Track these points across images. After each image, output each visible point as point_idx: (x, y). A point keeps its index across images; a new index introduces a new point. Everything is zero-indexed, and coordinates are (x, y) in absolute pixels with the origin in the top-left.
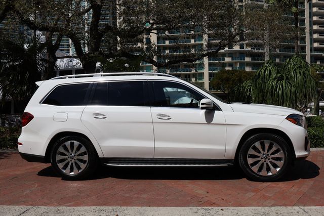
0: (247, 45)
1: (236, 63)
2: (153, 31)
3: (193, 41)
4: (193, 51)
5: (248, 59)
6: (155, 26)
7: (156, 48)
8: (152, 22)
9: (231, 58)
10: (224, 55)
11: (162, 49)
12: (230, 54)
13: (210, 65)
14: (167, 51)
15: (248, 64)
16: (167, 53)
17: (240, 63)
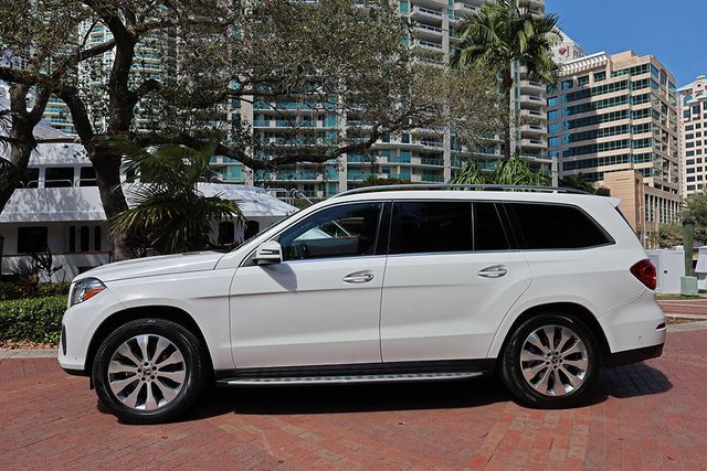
0: (415, 137)
1: (395, 167)
2: (244, 97)
3: (319, 125)
4: (319, 142)
5: (416, 161)
6: (249, 88)
7: (252, 131)
8: (243, 79)
9: (386, 158)
10: (376, 152)
11: (262, 135)
12: (387, 151)
13: (350, 168)
14: (272, 140)
15: (415, 170)
16: (272, 144)
17: (402, 167)
